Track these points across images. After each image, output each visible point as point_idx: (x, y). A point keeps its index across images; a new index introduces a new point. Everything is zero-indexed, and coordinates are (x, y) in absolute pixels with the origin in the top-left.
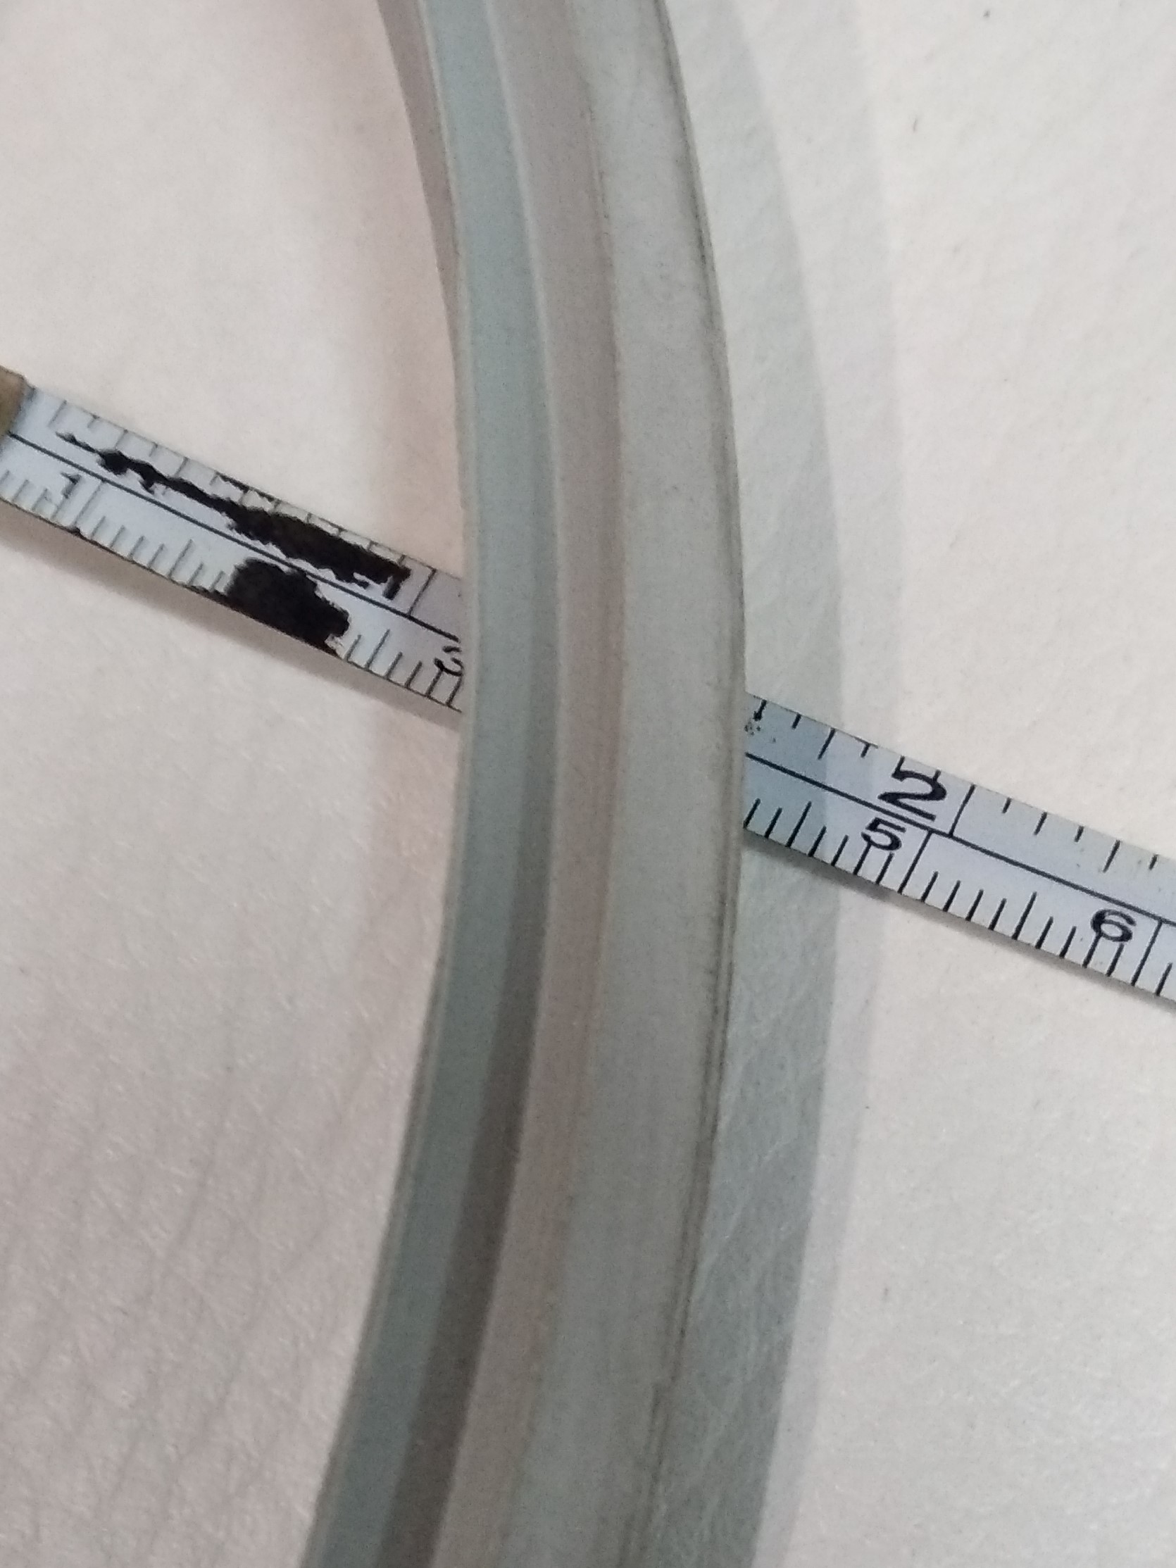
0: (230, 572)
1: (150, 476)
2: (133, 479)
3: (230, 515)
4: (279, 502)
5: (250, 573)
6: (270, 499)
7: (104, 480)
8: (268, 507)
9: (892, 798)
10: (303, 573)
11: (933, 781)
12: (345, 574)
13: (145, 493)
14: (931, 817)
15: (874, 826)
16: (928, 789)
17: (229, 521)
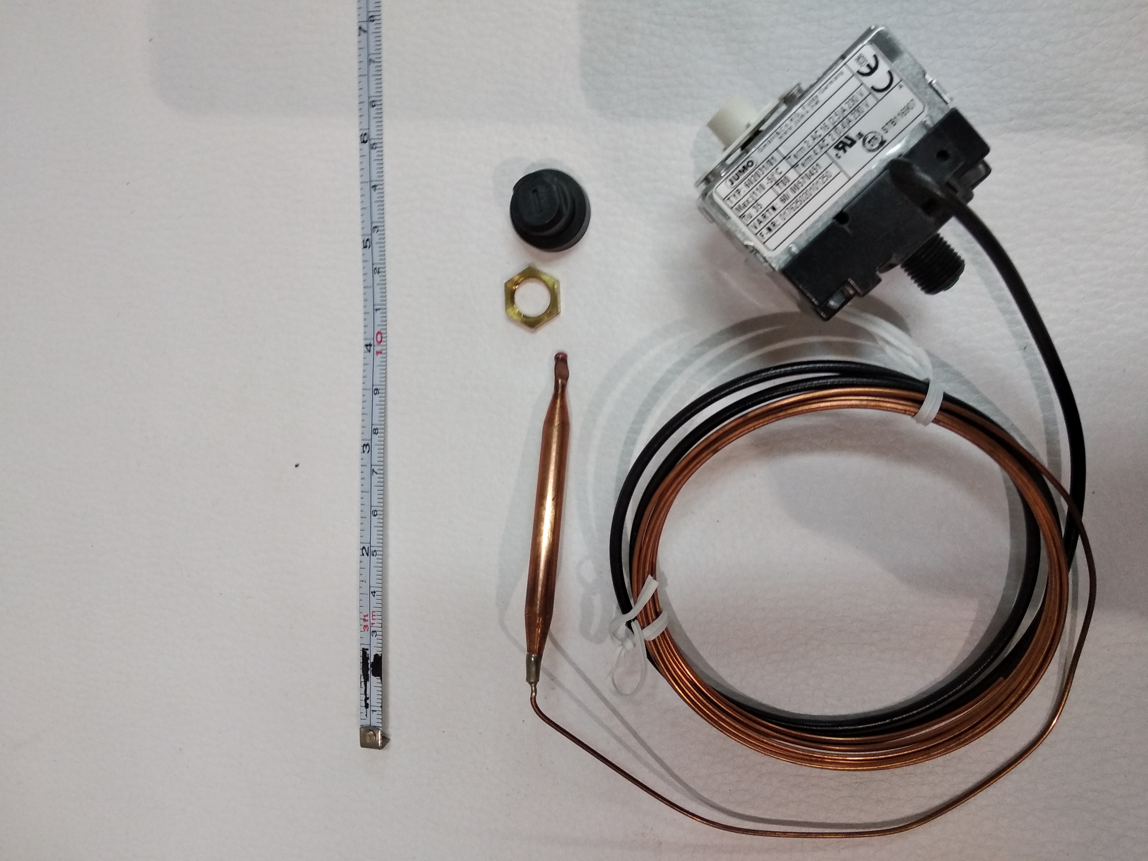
0: (376, 678)
1: (366, 699)
2: (368, 701)
3: (367, 682)
4: (361, 675)
5: (375, 675)
6: (361, 677)
7: (371, 706)
8: (362, 677)
9: (368, 555)
10: (371, 666)
11: (362, 550)
12: (368, 659)
13: (370, 698)
14: (368, 547)
15: (373, 555)
16: (364, 550)
17: (368, 682)
